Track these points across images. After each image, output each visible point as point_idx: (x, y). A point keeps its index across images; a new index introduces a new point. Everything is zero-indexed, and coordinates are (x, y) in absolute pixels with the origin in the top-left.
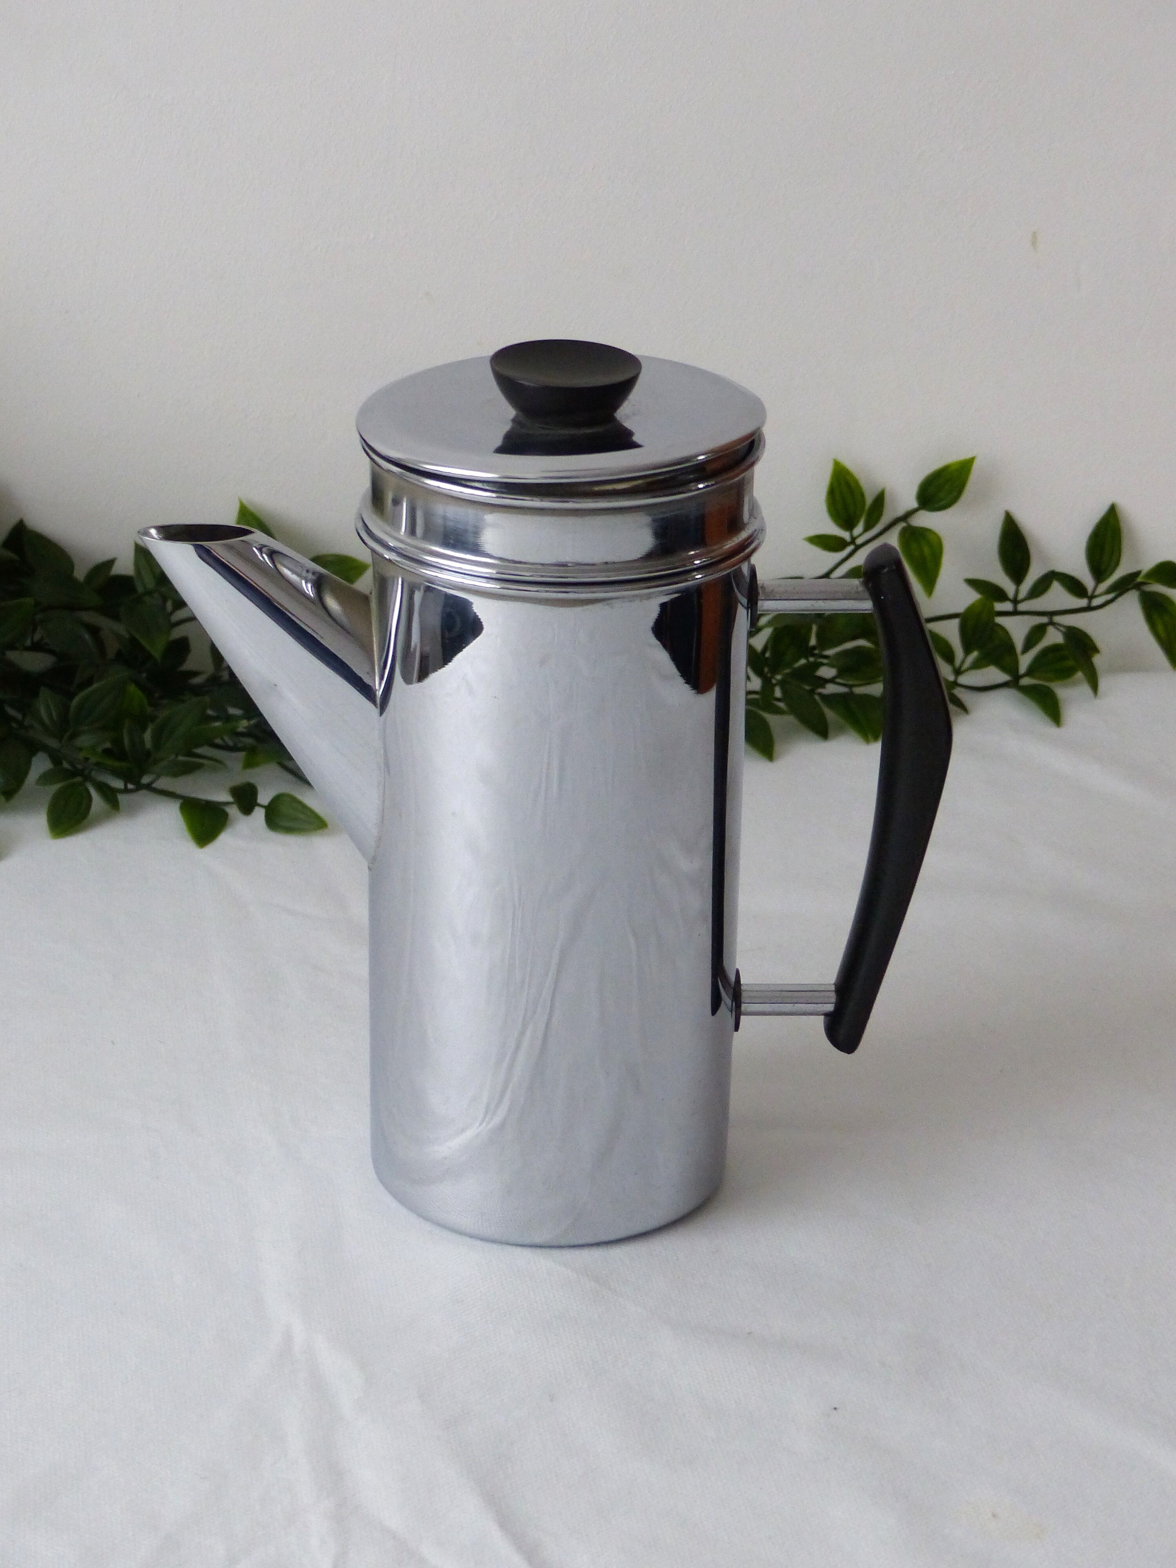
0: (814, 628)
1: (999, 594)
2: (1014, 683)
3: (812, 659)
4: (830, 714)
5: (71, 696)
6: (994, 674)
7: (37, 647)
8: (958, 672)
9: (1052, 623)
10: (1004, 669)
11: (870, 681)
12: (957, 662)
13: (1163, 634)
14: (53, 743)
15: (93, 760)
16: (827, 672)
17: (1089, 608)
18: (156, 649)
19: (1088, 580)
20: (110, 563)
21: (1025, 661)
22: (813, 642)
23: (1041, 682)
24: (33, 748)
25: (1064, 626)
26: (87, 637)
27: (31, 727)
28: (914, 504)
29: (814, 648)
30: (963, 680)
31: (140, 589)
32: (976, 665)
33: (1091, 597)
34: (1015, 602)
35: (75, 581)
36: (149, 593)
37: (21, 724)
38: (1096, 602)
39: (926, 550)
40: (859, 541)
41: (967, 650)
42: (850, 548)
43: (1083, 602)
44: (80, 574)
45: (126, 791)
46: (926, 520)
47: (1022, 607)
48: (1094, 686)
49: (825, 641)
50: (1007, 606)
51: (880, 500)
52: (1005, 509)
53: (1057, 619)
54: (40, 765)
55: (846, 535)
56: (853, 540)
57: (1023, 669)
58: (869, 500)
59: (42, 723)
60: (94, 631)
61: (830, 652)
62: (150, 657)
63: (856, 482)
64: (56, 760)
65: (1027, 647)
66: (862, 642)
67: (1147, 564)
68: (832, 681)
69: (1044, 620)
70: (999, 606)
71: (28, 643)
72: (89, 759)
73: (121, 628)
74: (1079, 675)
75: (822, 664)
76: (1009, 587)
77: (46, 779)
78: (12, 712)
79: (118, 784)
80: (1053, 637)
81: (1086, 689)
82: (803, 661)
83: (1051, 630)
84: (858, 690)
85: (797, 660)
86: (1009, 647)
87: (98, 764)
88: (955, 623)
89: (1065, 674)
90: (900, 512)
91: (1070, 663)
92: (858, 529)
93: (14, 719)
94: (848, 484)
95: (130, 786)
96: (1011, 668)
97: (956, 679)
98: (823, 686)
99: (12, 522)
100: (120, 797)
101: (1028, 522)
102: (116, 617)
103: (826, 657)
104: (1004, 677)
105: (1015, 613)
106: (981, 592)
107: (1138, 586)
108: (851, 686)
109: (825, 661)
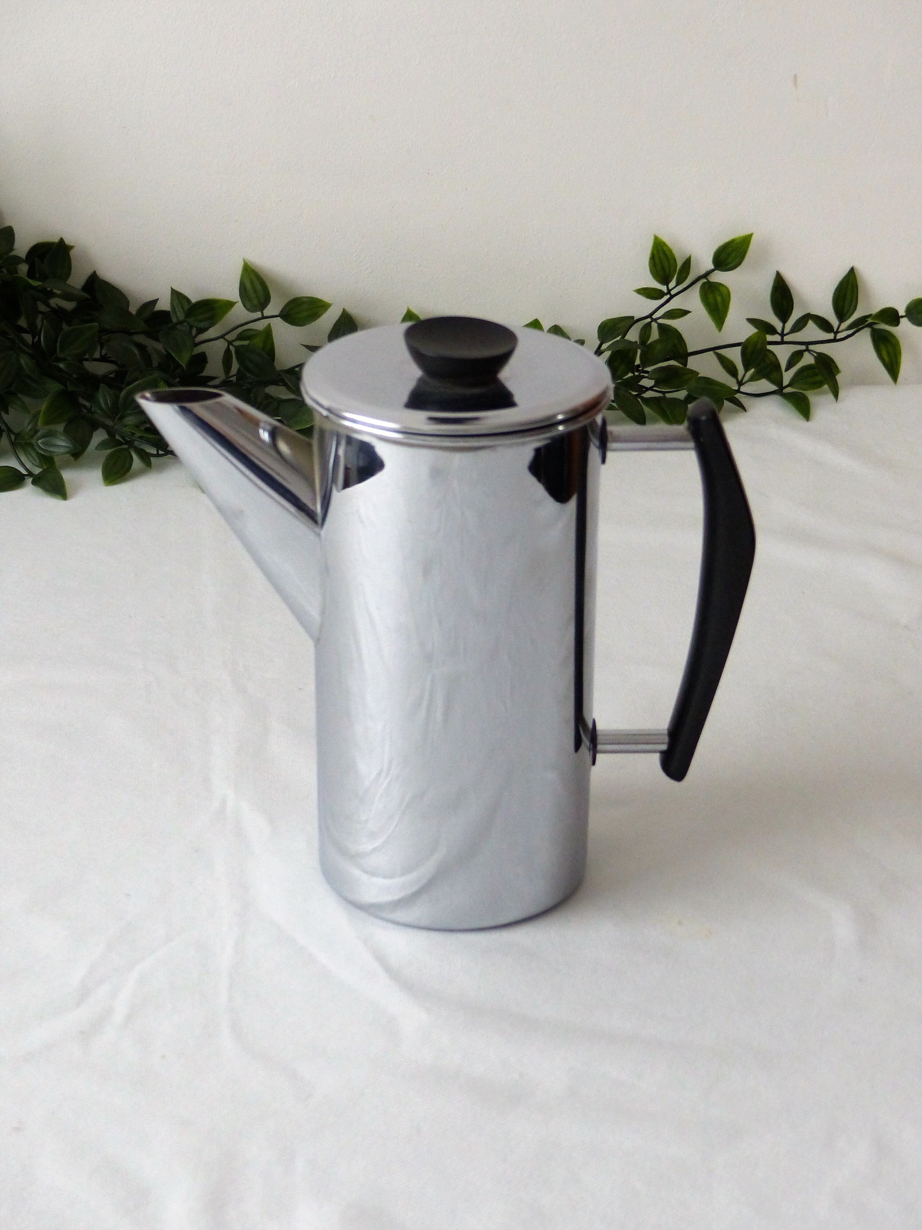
0: (639, 352)
1: (771, 330)
2: (780, 392)
3: (637, 374)
4: (647, 410)
5: (121, 390)
6: (765, 385)
7: (103, 359)
8: (740, 383)
9: (807, 350)
10: (773, 382)
11: (678, 388)
12: (740, 378)
13: (886, 358)
14: (109, 423)
15: (138, 434)
16: (647, 383)
17: (835, 340)
18: (183, 360)
19: (834, 321)
20: (154, 302)
21: (787, 377)
22: (638, 362)
23: (798, 391)
24: (95, 426)
25: (816, 352)
26: (136, 351)
27: (96, 412)
28: (713, 267)
29: (638, 366)
30: (743, 389)
31: (174, 320)
32: (753, 379)
33: (836, 333)
34: (782, 335)
35: (130, 313)
36: (181, 323)
37: (90, 411)
38: (839, 336)
39: (719, 299)
40: (673, 292)
41: (747, 369)
42: (666, 298)
43: (831, 336)
44: (133, 310)
45: (158, 455)
46: (719, 277)
47: (786, 339)
48: (836, 395)
49: (646, 361)
50: (777, 338)
51: (687, 263)
52: (777, 270)
53: (811, 347)
54: (99, 437)
55: (664, 288)
56: (669, 291)
57: (786, 382)
58: (679, 264)
59: (101, 409)
60: (141, 347)
61: (649, 369)
62: (179, 366)
63: (670, 251)
64: (111, 433)
65: (790, 366)
66: (672, 363)
67: (876, 309)
68: (651, 389)
69: (803, 347)
70: (770, 338)
71: (97, 355)
72: (135, 434)
73: (159, 346)
74: (826, 387)
75: (644, 377)
76: (777, 324)
77: (103, 445)
78: (82, 401)
79: (153, 451)
80: (808, 360)
81: (831, 396)
82: (630, 375)
83: (806, 354)
84: (668, 395)
85: (627, 374)
86: (778, 366)
87: (141, 438)
88: (739, 349)
89: (817, 385)
90: (703, 272)
91: (819, 378)
92: (672, 284)
93: (85, 407)
94: (664, 252)
95: (161, 452)
96: (778, 382)
97: (739, 388)
98: (645, 392)
99: (89, 272)
100: (152, 459)
101: (792, 279)
102: (157, 340)
103: (647, 372)
104: (774, 388)
105: (782, 342)
106: (756, 327)
107: (870, 325)
108: (664, 393)
109: (646, 375)
